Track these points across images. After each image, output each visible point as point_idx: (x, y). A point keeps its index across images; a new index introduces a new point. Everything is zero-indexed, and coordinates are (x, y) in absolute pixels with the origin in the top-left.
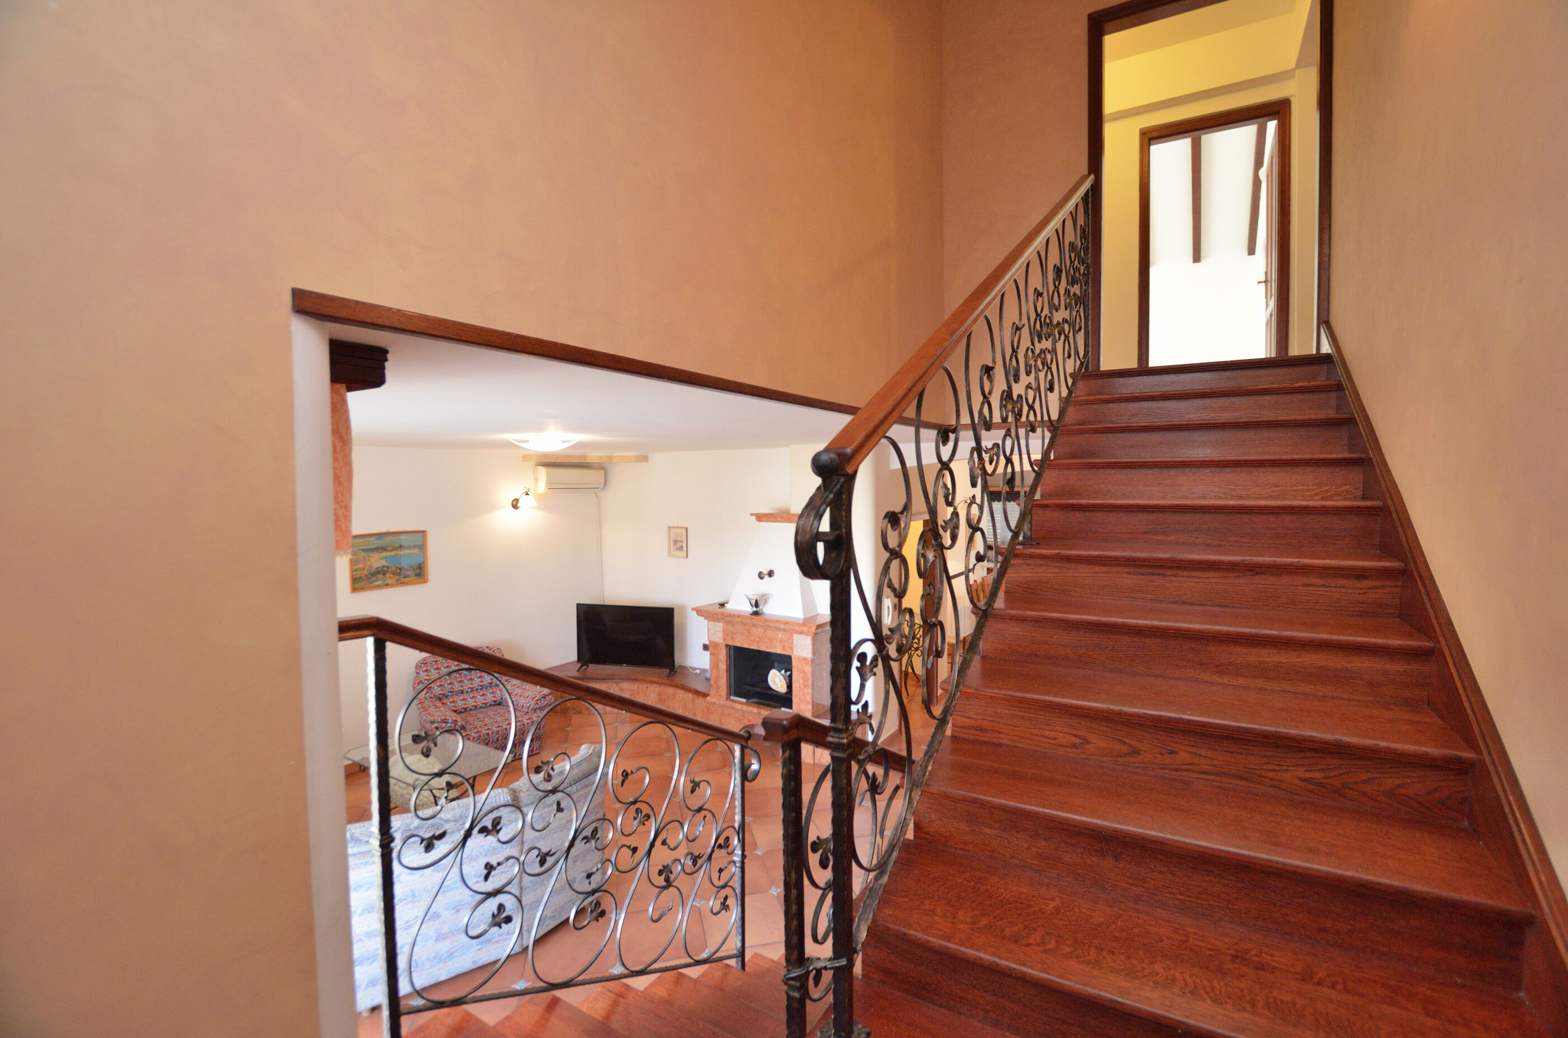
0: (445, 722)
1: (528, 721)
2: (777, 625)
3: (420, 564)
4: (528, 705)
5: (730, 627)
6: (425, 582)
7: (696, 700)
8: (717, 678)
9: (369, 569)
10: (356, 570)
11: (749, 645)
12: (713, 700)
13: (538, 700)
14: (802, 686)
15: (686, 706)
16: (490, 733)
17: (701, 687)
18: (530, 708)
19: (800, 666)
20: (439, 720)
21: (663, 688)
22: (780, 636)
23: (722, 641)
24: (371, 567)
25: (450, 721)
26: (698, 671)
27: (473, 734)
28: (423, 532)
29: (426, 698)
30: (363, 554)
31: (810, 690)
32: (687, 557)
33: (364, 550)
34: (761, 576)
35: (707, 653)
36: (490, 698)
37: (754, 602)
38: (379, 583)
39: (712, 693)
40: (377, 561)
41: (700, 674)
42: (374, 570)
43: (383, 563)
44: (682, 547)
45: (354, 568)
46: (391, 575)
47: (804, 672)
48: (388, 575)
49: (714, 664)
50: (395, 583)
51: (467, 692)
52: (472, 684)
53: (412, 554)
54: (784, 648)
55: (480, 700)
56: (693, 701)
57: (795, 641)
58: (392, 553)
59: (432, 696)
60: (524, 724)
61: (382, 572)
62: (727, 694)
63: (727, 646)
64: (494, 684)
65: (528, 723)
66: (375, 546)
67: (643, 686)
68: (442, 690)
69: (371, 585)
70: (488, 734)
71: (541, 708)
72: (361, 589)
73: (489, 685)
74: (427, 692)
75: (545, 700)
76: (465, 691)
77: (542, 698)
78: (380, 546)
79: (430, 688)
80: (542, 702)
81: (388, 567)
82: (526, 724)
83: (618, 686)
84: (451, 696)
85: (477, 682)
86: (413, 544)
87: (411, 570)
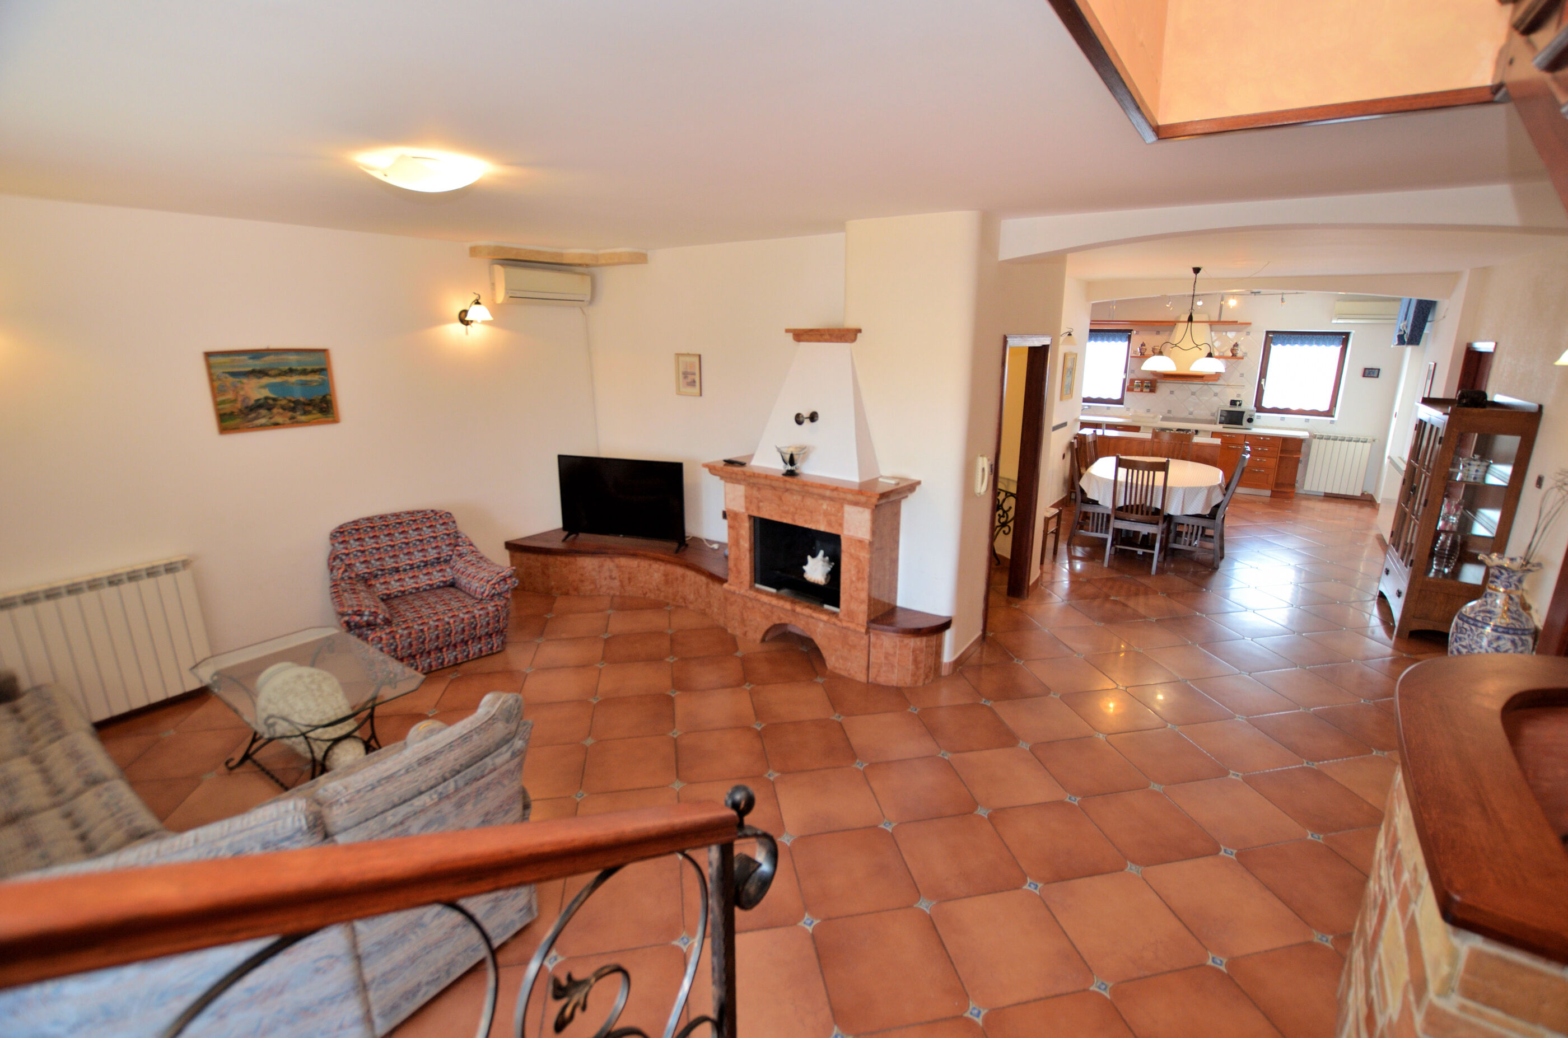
0: (359, 615)
1: (481, 612)
2: (821, 491)
3: (324, 397)
4: (482, 590)
5: (755, 492)
6: (336, 420)
7: (711, 585)
8: (738, 559)
9: (243, 401)
10: (223, 402)
11: (781, 517)
12: (732, 588)
13: (495, 584)
14: (854, 579)
15: (698, 593)
16: (426, 629)
17: (717, 570)
18: (485, 595)
19: (853, 551)
20: (350, 612)
21: (670, 568)
22: (825, 507)
23: (743, 510)
24: (246, 398)
25: (367, 613)
26: (716, 546)
27: (400, 631)
28: (325, 351)
29: (342, 579)
30: (231, 380)
31: (866, 585)
32: (701, 395)
33: (233, 374)
34: (799, 420)
35: (725, 522)
36: (437, 578)
37: (787, 457)
38: (263, 421)
39: (731, 578)
40: (255, 390)
41: (718, 549)
42: (252, 402)
43: (266, 393)
44: (694, 381)
45: (220, 399)
46: (281, 411)
47: (858, 559)
48: (275, 411)
49: (735, 541)
50: (288, 421)
51: (405, 570)
52: (411, 560)
53: (311, 381)
54: (829, 524)
55: (423, 581)
56: (707, 585)
57: (846, 515)
58: (278, 380)
59: (353, 575)
60: (474, 617)
61: (264, 405)
62: (751, 581)
63: (750, 517)
64: (442, 559)
65: (480, 615)
66: (250, 369)
67: (644, 564)
68: (368, 568)
69: (250, 424)
70: (422, 631)
71: (499, 594)
72: (235, 429)
73: (436, 561)
74: (346, 571)
75: (506, 584)
76: (401, 569)
77: (501, 580)
78: (258, 368)
79: (350, 565)
80: (502, 586)
81: (274, 400)
82: (477, 616)
83: (613, 561)
84: (382, 575)
85: (418, 557)
86: (309, 368)
87: (310, 403)
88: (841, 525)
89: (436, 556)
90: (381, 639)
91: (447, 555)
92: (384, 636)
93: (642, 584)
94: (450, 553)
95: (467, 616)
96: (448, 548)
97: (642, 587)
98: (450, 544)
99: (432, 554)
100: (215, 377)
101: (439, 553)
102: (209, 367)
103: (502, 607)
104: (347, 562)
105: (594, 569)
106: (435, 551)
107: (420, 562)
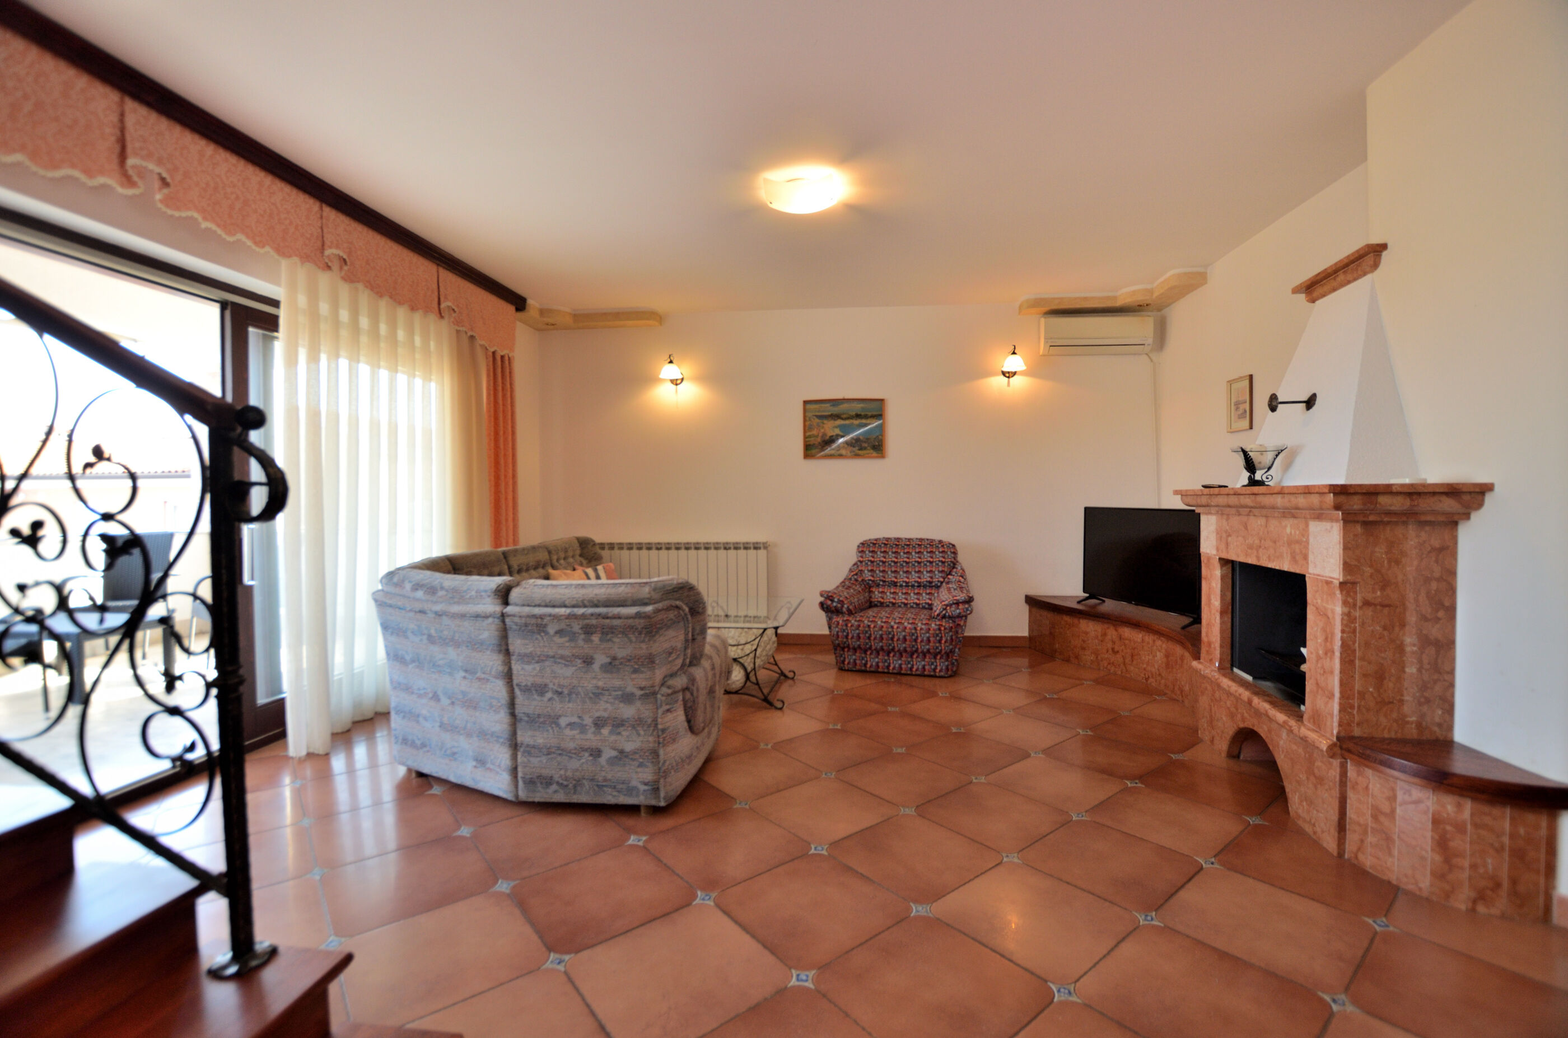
1: (923, 627)
3: (879, 438)
5: (1224, 521)
6: (884, 457)
8: (1209, 625)
9: (822, 437)
10: (810, 437)
11: (1247, 555)
12: (1200, 667)
13: (947, 605)
14: (1321, 652)
16: (872, 626)
18: (936, 613)
19: (1320, 602)
22: (1288, 528)
23: (1214, 552)
24: (824, 434)
25: (836, 600)
27: (853, 621)
28: (882, 400)
30: (817, 420)
32: (1251, 428)
33: (819, 417)
38: (832, 452)
39: (1203, 654)
40: (830, 429)
42: (828, 438)
44: (1247, 415)
45: (808, 434)
47: (1326, 614)
50: (849, 454)
51: (901, 586)
52: (908, 578)
53: (872, 424)
54: (1295, 557)
55: (913, 598)
57: (1311, 539)
58: (847, 422)
59: (860, 579)
60: (915, 629)
61: (833, 440)
63: (1221, 560)
64: (933, 584)
65: (921, 629)
66: (830, 413)
68: (873, 576)
69: (820, 454)
70: (869, 626)
71: (950, 617)
72: (815, 456)
73: (928, 584)
74: (856, 574)
75: (958, 609)
76: (899, 584)
77: (954, 604)
78: (835, 413)
79: (861, 571)
80: (953, 609)
81: (842, 437)
82: (919, 629)
83: (1116, 630)
84: (882, 585)
85: (914, 577)
86: (870, 414)
87: (867, 441)
88: (1306, 557)
89: (929, 579)
90: (838, 623)
91: (938, 581)
92: (841, 622)
93: (1145, 666)
94: (942, 580)
95: (910, 626)
96: (940, 575)
97: (1145, 669)
98: (942, 571)
99: (926, 577)
100: (807, 419)
101: (931, 578)
102: (805, 411)
103: (945, 629)
104: (860, 568)
105: (1097, 637)
106: (928, 575)
107: (915, 582)
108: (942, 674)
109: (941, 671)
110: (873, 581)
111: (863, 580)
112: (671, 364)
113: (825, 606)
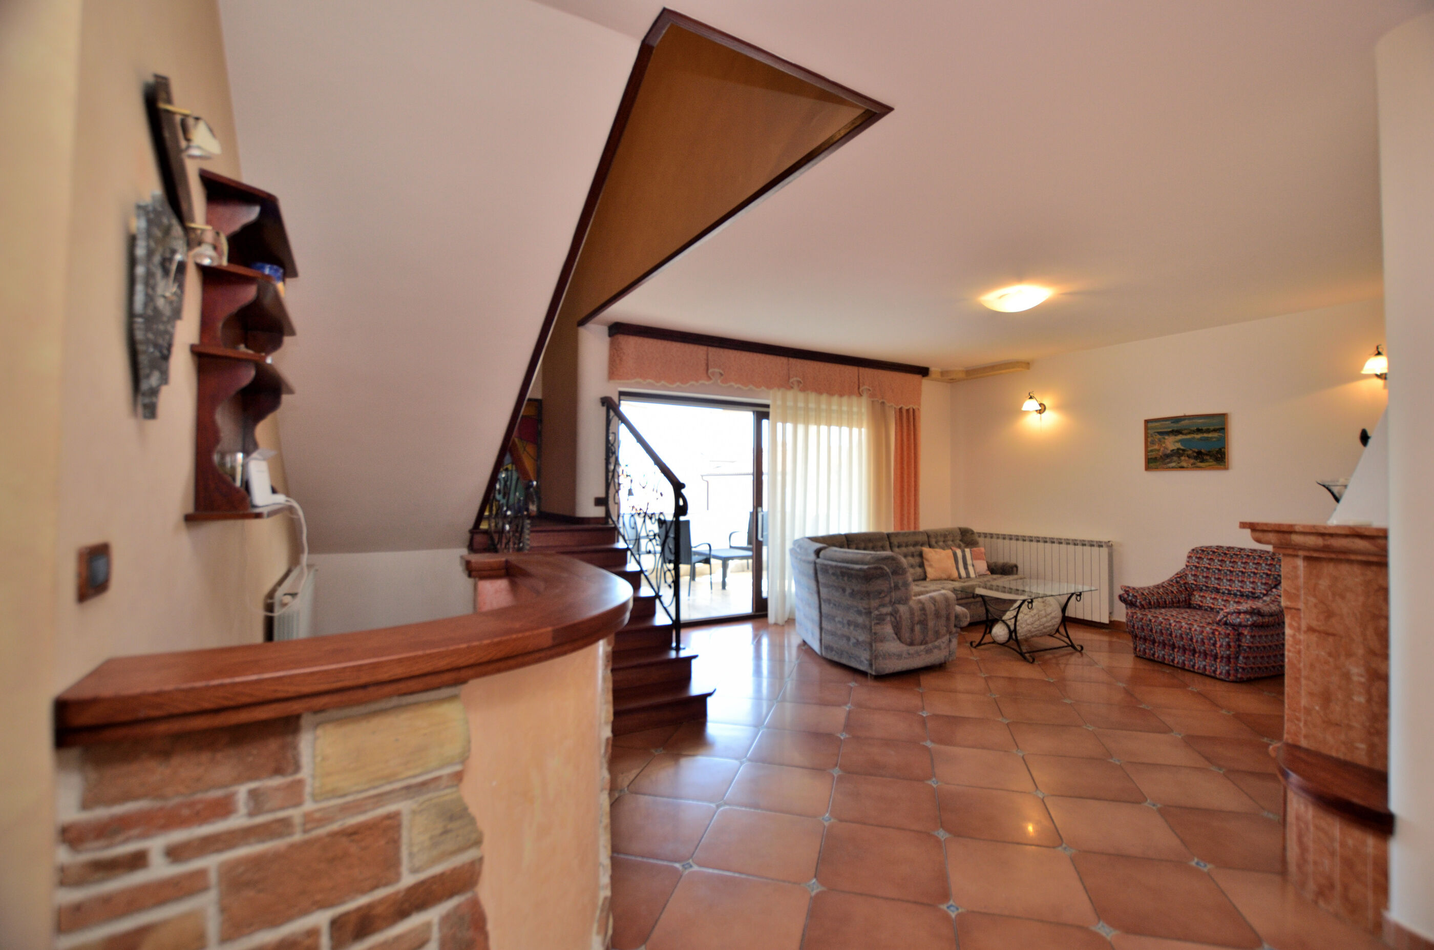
3: (1220, 449)
6: (1226, 468)
9: (1164, 451)
10: (1152, 451)
13: (1228, 613)
24: (1165, 448)
28: (1225, 415)
30: (1159, 436)
33: (1161, 433)
38: (1173, 464)
40: (1171, 444)
42: (1169, 451)
43: (1179, 445)
45: (1150, 449)
46: (1187, 458)
48: (1183, 458)
51: (1223, 593)
52: (1231, 586)
53: (1212, 438)
58: (1188, 437)
59: (1182, 583)
61: (1176, 454)
64: (1256, 595)
66: (1171, 430)
68: (1196, 581)
69: (1165, 466)
71: (1231, 625)
72: (1156, 468)
73: (1250, 594)
74: (1180, 577)
76: (1221, 591)
78: (1175, 429)
79: (1186, 574)
80: (1233, 617)
81: (1183, 450)
84: (1206, 590)
85: (1237, 586)
86: (1212, 428)
87: (1209, 454)
89: (1251, 590)
91: (1261, 593)
92: (1135, 614)
94: (1264, 592)
96: (1263, 587)
98: (1266, 584)
99: (1248, 588)
100: (1149, 435)
101: (1254, 589)
102: (1146, 428)
103: (1220, 634)
104: (1185, 572)
106: (1251, 585)
107: (1237, 591)
108: (1222, 677)
109: (1221, 673)
110: (1196, 585)
111: (1185, 583)
112: (1031, 400)
113: (1122, 599)
